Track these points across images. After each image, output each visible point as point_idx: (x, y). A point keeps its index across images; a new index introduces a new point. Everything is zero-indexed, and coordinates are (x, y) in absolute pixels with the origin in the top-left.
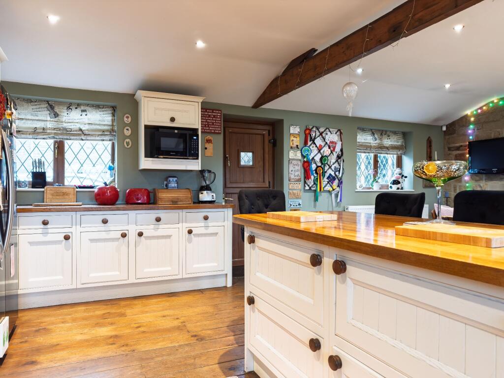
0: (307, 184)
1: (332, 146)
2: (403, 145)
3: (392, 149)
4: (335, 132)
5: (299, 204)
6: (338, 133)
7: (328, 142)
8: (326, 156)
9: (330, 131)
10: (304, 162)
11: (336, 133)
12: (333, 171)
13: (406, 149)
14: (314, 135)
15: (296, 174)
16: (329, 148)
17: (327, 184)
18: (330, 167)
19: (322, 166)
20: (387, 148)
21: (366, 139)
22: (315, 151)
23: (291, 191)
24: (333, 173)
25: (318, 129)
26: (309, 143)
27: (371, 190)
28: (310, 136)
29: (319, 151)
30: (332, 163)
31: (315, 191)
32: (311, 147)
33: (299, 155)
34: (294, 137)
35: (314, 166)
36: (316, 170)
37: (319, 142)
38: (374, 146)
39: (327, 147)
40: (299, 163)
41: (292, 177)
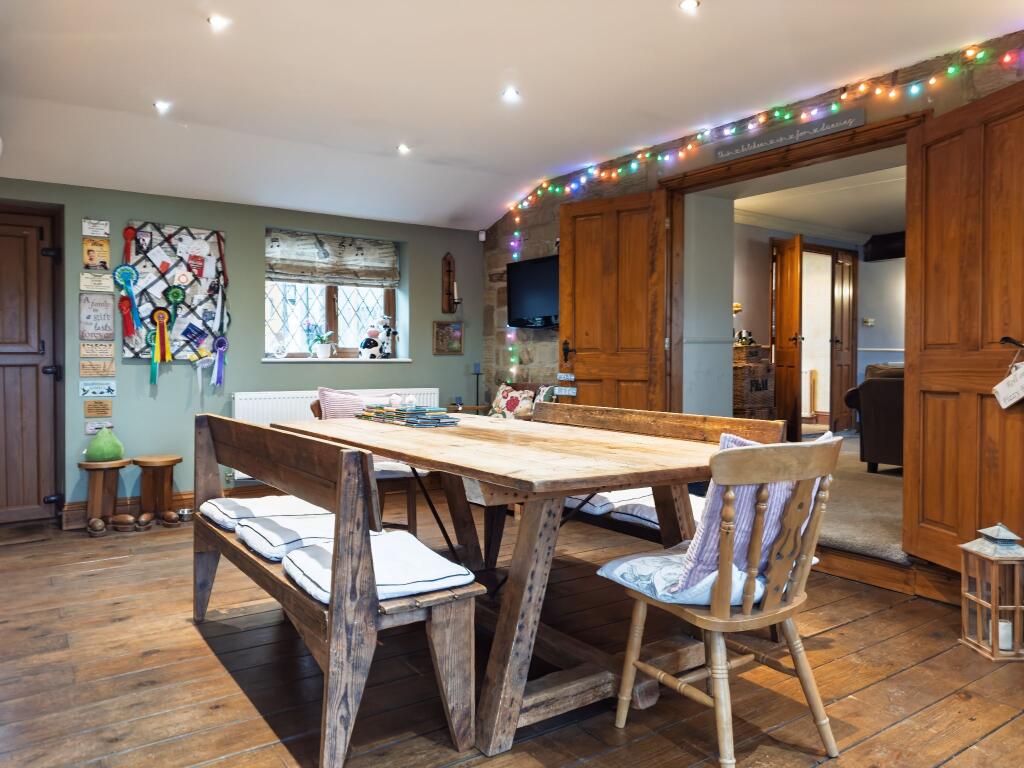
0: (128, 346)
1: (195, 265)
2: (394, 269)
3: (366, 275)
4: (203, 237)
5: (109, 390)
6: (213, 239)
7: (186, 258)
8: (178, 287)
9: (191, 235)
10: (123, 299)
11: (206, 239)
12: (199, 318)
13: (400, 276)
14: (147, 240)
15: (101, 324)
16: (190, 269)
17: (184, 346)
18: (192, 310)
19: (171, 309)
20: (356, 274)
21: (303, 254)
22: (152, 275)
23: (86, 363)
24: (199, 324)
25: (158, 229)
26: (134, 258)
27: (309, 359)
28: (138, 241)
29: (162, 276)
30: (196, 302)
31: (150, 361)
32: (139, 268)
33: (107, 283)
34: (95, 244)
35: (145, 309)
36: (151, 316)
37: (159, 255)
38: (322, 269)
39: (184, 268)
40: (110, 301)
41: (90, 330)
